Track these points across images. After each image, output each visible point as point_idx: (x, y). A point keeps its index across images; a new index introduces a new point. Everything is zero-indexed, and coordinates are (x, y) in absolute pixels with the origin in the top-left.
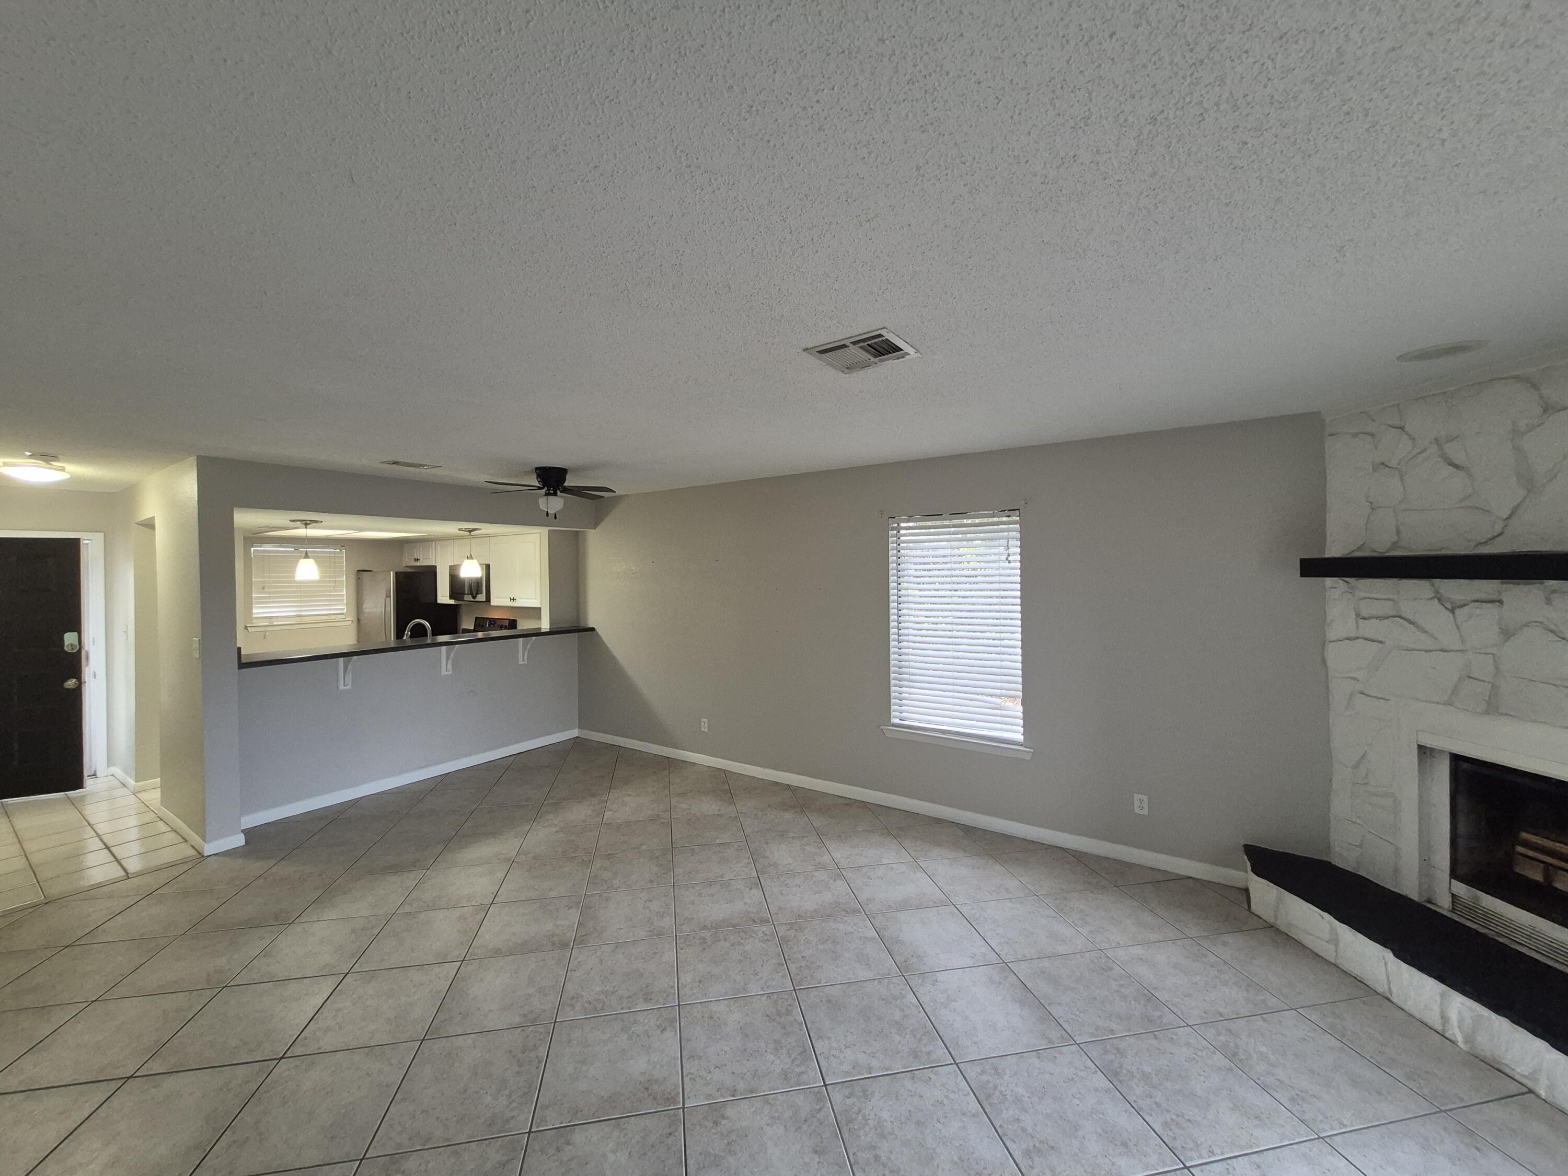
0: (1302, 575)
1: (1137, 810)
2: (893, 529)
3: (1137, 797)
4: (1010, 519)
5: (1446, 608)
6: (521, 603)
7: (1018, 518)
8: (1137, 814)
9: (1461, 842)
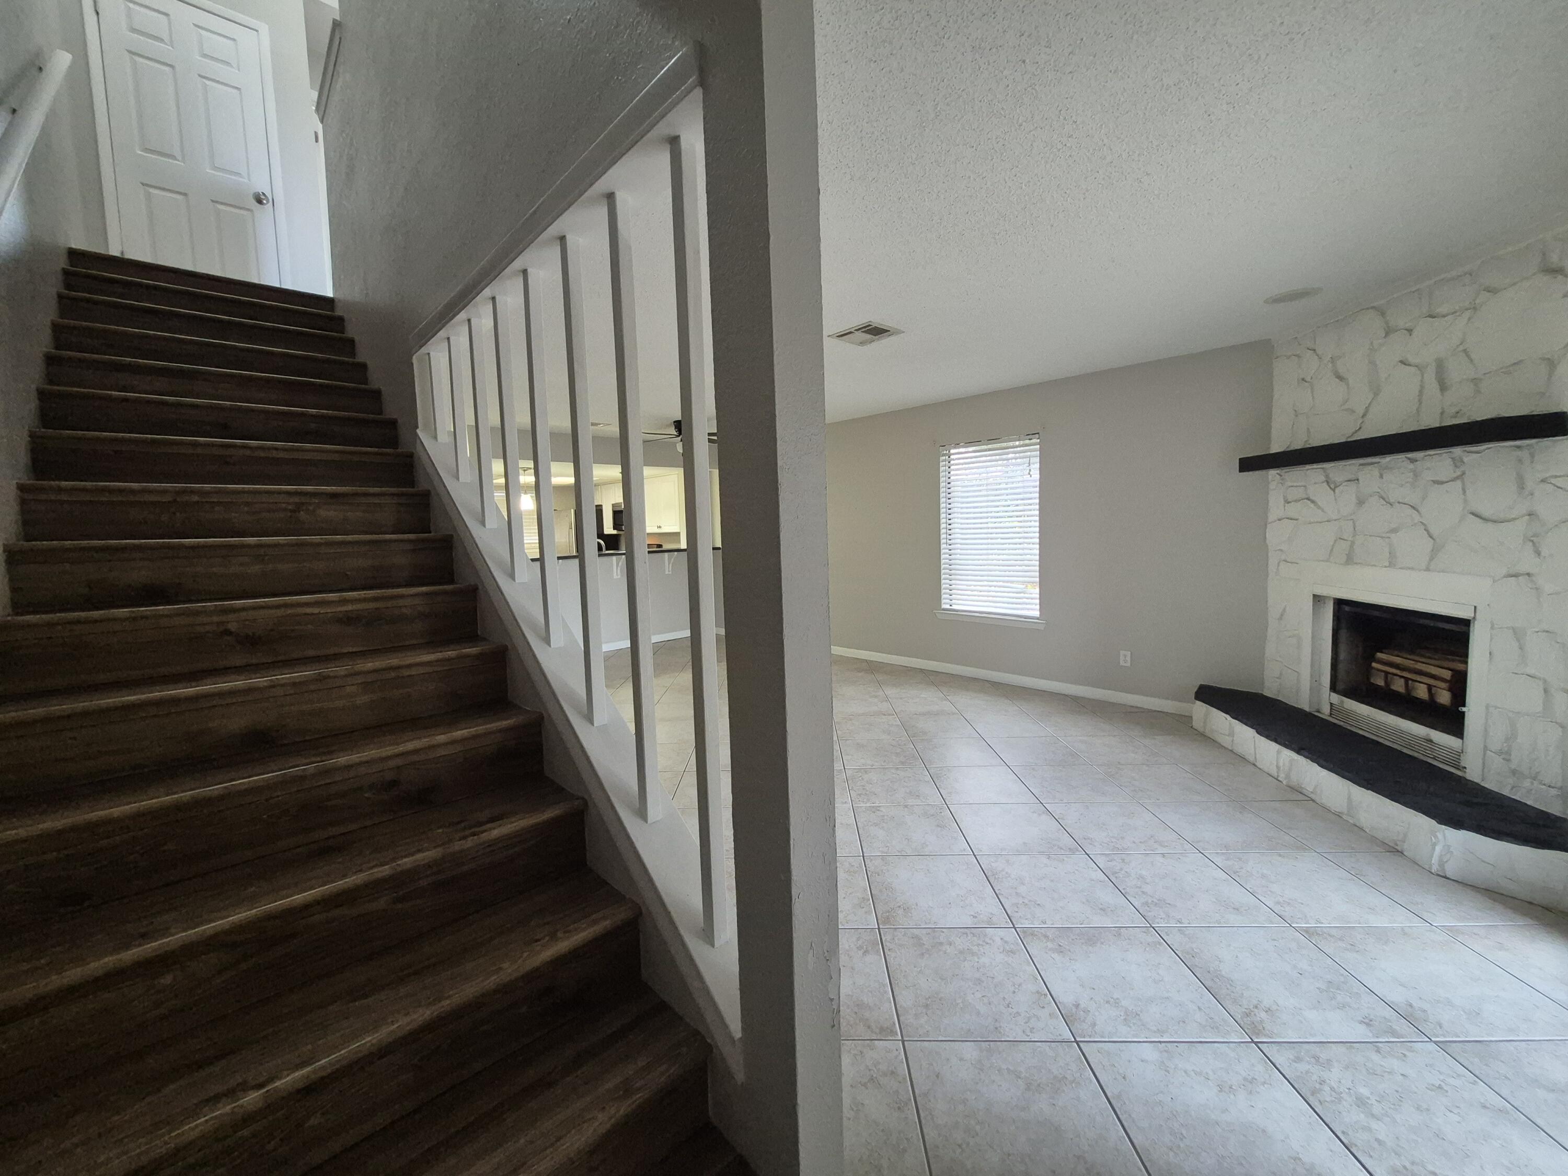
0: (1240, 471)
1: (1122, 663)
2: (944, 455)
3: (1122, 653)
4: (1031, 441)
5: (1331, 488)
6: (666, 529)
7: (1039, 440)
8: (1122, 666)
9: (1342, 667)
